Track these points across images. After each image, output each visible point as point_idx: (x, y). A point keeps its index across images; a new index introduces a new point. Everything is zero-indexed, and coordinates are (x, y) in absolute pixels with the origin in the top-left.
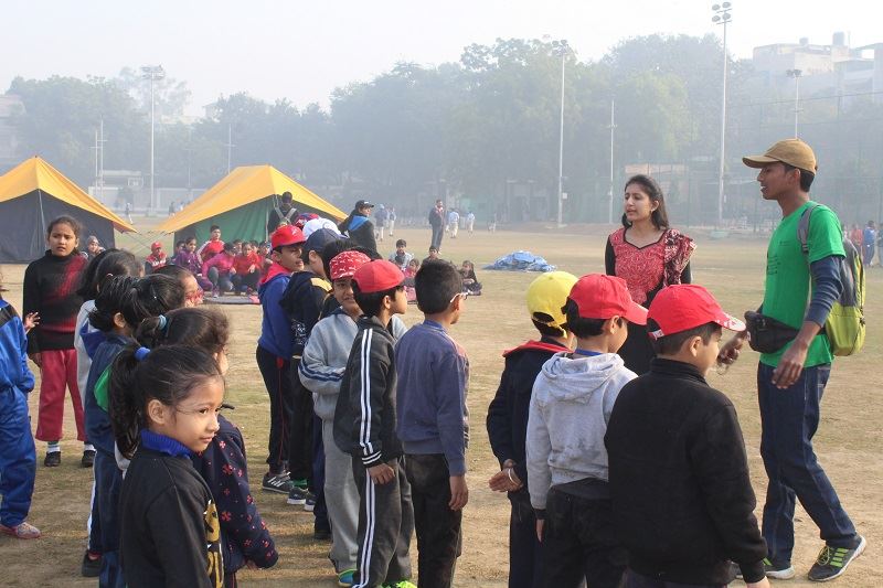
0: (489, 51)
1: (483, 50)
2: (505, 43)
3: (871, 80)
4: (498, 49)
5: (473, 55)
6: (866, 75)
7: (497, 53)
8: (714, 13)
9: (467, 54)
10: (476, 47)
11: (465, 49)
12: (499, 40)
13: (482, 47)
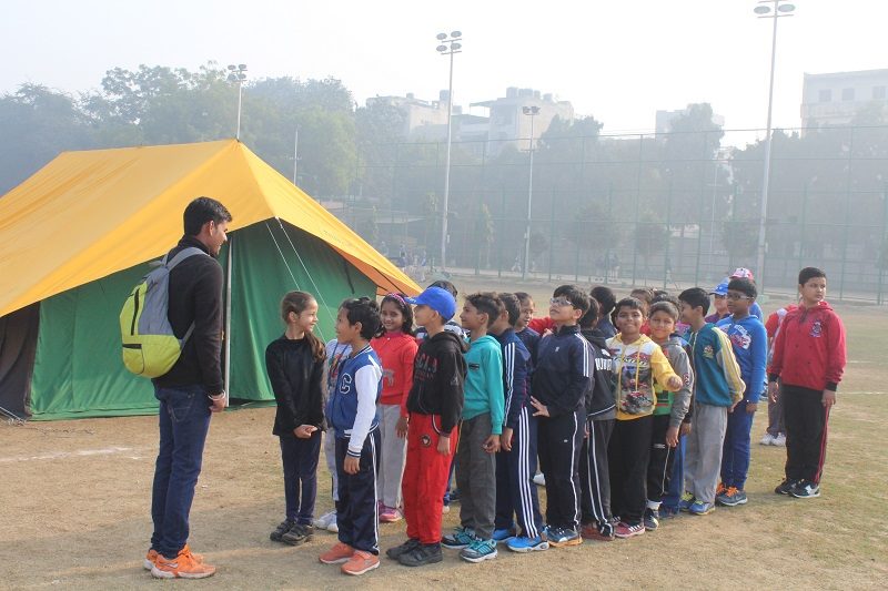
0: (132, 76)
1: (127, 76)
2: (150, 70)
3: (487, 133)
4: (142, 76)
5: (114, 81)
6: (483, 128)
7: (140, 80)
8: (439, 43)
9: (109, 78)
10: (119, 72)
11: (108, 73)
12: (142, 67)
13: (126, 72)
